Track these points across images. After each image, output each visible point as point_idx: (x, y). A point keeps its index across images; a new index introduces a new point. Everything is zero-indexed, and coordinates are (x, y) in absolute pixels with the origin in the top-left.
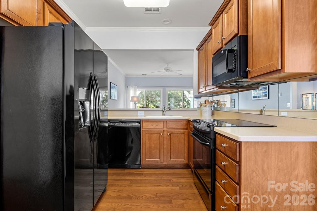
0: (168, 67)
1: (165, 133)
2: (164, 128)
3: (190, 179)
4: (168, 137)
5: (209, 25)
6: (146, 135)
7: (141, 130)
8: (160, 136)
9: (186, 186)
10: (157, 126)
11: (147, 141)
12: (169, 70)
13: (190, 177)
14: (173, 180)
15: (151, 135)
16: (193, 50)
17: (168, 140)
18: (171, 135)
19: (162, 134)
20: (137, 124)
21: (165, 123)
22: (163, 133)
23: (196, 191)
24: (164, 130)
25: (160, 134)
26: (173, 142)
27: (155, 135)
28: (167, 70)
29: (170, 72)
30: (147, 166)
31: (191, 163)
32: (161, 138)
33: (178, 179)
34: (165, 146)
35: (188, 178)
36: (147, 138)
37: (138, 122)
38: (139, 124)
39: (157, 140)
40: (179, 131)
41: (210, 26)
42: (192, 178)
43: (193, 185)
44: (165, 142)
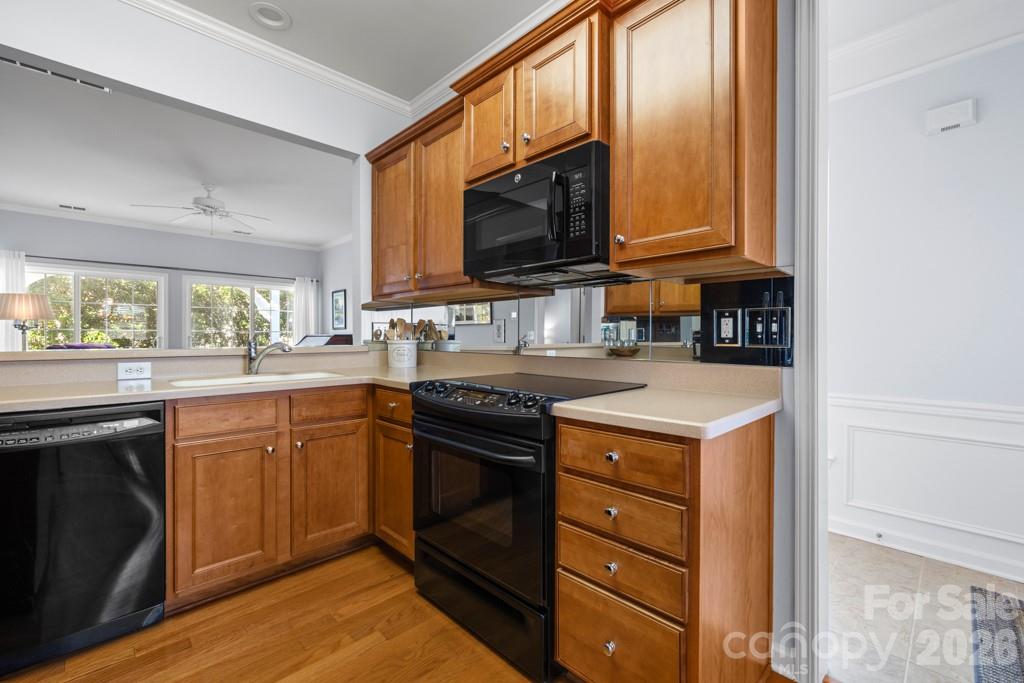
0: (209, 197)
1: (285, 442)
2: (280, 424)
3: (395, 582)
4: (296, 457)
5: (452, 87)
6: (194, 466)
7: (168, 448)
8: (262, 458)
9: (400, 615)
10: (248, 419)
11: (199, 489)
12: (216, 210)
13: (393, 578)
14: (340, 612)
15: (222, 461)
16: (354, 157)
17: (295, 466)
18: (309, 444)
19: (270, 449)
20: (147, 422)
21: (284, 406)
22: (277, 444)
23: (440, 619)
24: (280, 430)
25: (264, 450)
26: (315, 469)
27: (240, 458)
28: (207, 208)
29: (216, 218)
30: (194, 599)
31: (384, 528)
32: (266, 465)
33: (356, 603)
34: (284, 494)
35: (386, 582)
36: (200, 477)
37: (153, 414)
38: (158, 419)
39: (251, 476)
40: (338, 427)
41: (456, 91)
42: (400, 576)
43: (417, 600)
44: (285, 479)
